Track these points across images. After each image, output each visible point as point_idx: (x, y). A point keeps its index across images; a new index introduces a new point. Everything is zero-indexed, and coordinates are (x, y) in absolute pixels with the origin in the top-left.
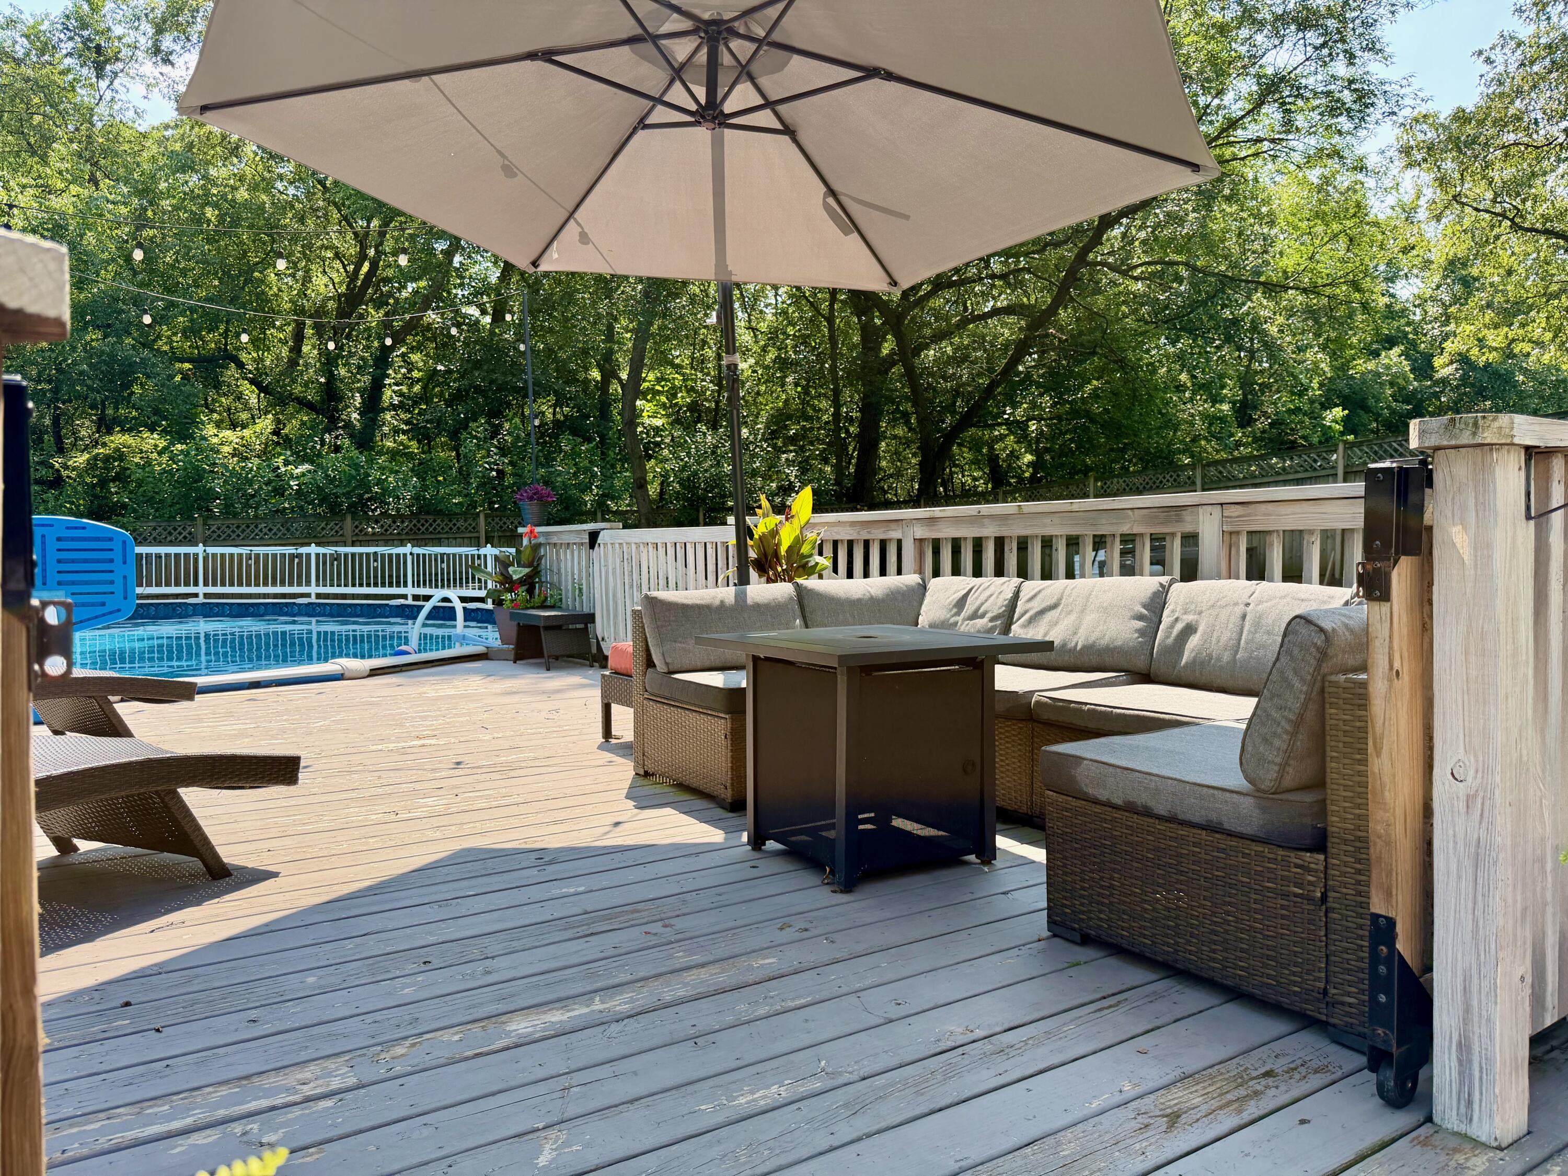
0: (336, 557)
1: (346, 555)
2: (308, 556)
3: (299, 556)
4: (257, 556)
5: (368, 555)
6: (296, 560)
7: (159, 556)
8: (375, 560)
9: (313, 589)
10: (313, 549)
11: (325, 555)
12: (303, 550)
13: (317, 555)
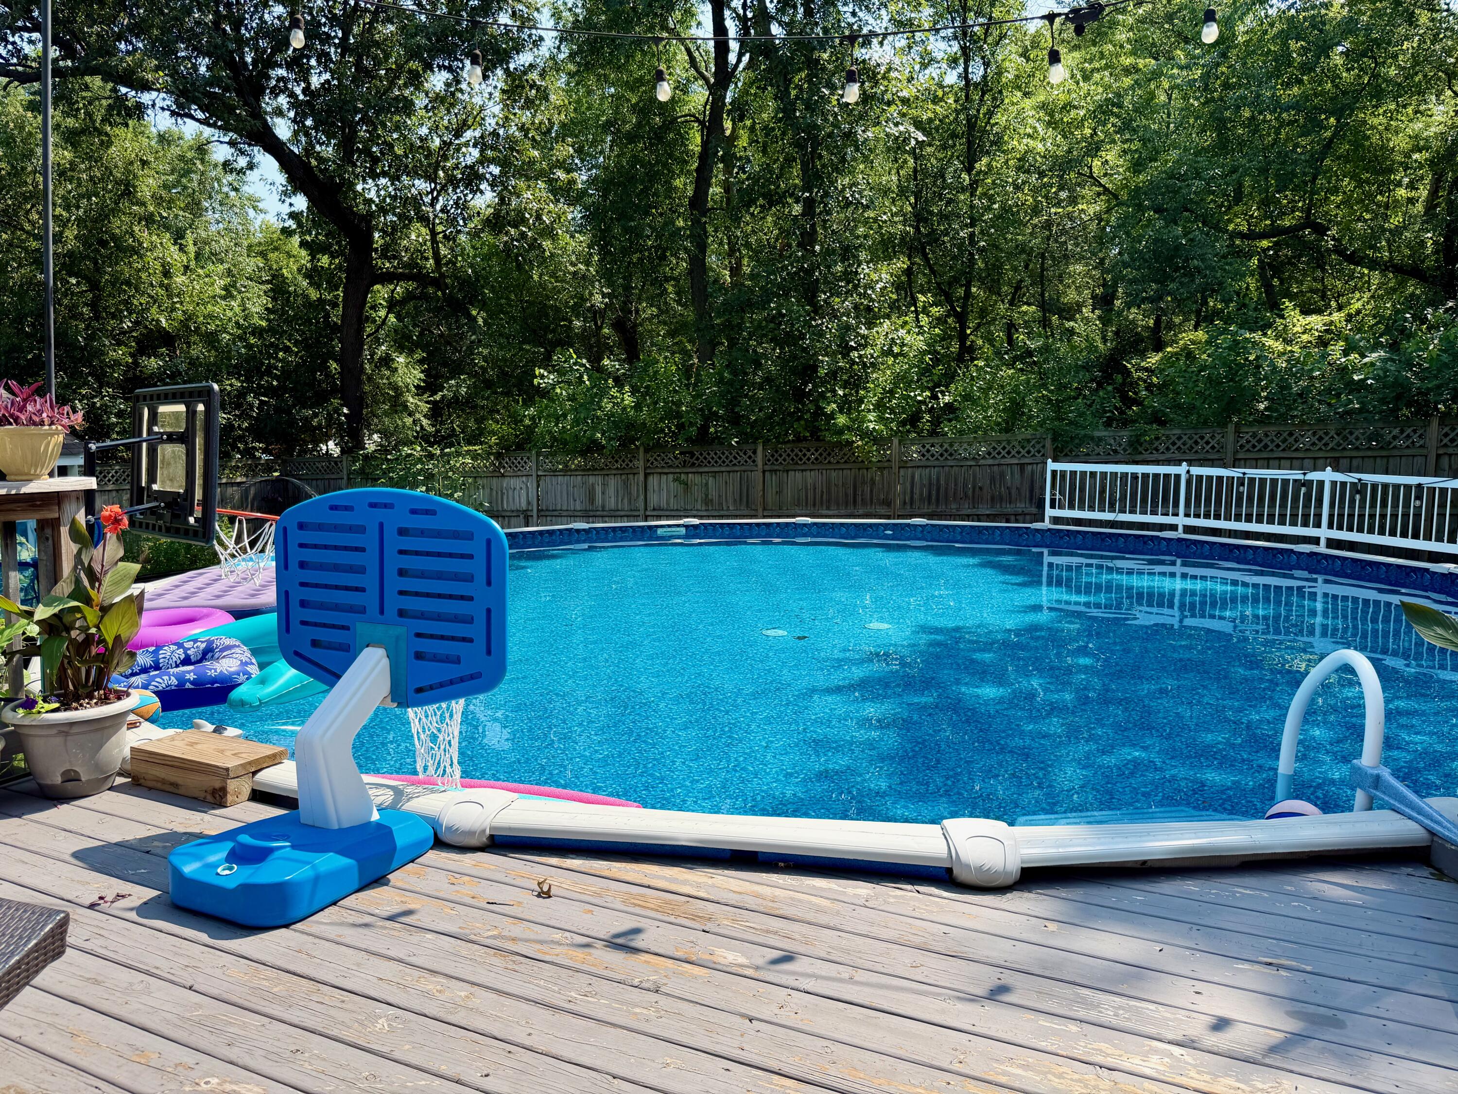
0: (1359, 488)
1: (1374, 486)
2: (1321, 483)
3: (1308, 484)
4: (1252, 480)
5: (1408, 487)
6: (1303, 490)
7: (1135, 476)
8: (1419, 497)
9: (1324, 533)
10: (1328, 475)
11: (1343, 484)
12: (1314, 476)
13: (1334, 483)
